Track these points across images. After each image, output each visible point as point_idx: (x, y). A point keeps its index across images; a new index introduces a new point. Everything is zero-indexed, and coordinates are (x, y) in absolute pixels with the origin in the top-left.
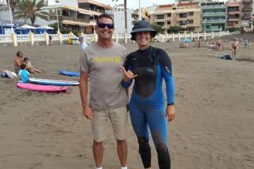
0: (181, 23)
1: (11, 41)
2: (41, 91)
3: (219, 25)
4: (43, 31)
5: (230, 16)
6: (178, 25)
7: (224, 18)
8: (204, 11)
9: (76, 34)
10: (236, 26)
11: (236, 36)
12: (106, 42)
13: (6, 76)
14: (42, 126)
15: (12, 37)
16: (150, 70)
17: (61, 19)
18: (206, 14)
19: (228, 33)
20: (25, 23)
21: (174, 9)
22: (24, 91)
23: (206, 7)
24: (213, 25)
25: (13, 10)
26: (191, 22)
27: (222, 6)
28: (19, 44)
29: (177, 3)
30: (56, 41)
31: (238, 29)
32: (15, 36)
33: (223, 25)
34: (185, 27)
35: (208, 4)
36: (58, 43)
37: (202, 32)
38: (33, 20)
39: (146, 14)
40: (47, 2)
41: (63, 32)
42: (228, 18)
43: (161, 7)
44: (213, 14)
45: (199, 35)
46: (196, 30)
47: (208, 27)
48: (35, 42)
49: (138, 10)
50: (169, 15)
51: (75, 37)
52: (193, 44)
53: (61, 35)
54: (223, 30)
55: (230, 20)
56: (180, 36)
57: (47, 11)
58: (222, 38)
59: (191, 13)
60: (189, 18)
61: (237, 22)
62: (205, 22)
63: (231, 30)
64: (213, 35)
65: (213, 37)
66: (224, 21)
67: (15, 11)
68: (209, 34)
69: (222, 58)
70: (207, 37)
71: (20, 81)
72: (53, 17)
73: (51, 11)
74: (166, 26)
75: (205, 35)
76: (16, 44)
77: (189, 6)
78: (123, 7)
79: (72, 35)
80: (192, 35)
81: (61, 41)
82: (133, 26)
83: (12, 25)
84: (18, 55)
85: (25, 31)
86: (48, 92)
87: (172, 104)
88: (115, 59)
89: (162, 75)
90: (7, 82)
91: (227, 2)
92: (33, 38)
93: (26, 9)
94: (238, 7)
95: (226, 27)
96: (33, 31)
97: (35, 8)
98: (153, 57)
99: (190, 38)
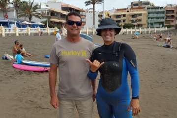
0: (133, 21)
1: (14, 33)
2: (29, 71)
3: (160, 23)
4: (37, 26)
5: (167, 17)
6: (130, 23)
7: (163, 18)
8: (149, 13)
9: (59, 28)
10: (172, 24)
11: (172, 30)
12: (75, 37)
13: (6, 58)
14: (26, 102)
15: (15, 30)
16: (116, 65)
17: (49, 18)
18: (151, 15)
19: (166, 29)
20: (25, 20)
21: (128, 11)
22: (17, 70)
23: (150, 10)
24: (156, 23)
25: (17, 11)
26: (140, 20)
27: (162, 10)
28: (20, 34)
29: (130, 7)
30: (46, 33)
31: (173, 26)
32: (17, 29)
33: (162, 23)
34: (135, 24)
35: (152, 8)
36: (47, 34)
37: (148, 28)
38: (30, 18)
39: (108, 15)
40: (40, 6)
41: (50, 27)
42: (166, 18)
43: (118, 10)
44: (156, 15)
45: (146, 30)
46: (143, 26)
47: (152, 24)
48: (31, 34)
49: (102, 12)
50: (124, 16)
51: (58, 30)
52: (142, 36)
53: (49, 29)
54: (163, 26)
55: (168, 19)
56: (132, 30)
57: (40, 12)
58: (162, 32)
59: (140, 15)
60: (139, 18)
61: (172, 21)
62: (150, 20)
63: (168, 27)
64: (156, 30)
65: (155, 31)
66: (163, 20)
67: (18, 12)
68: (153, 29)
69: (164, 47)
70: (151, 31)
71: (16, 63)
72: (44, 17)
73: (43, 13)
74: (122, 24)
75: (150, 30)
76: (17, 35)
77: (138, 10)
78: (92, 10)
79: (56, 29)
80: (141, 30)
81: (49, 33)
82: (99, 23)
83: (15, 21)
84: (16, 43)
85: (25, 26)
86: (35, 71)
87: (137, 98)
88: (81, 53)
89: (127, 69)
90: (6, 63)
91: (165, 7)
92: (30, 31)
93: (26, 11)
94: (173, 11)
95: (165, 24)
96: (30, 25)
97: (32, 10)
98: (118, 52)
99: (139, 32)
